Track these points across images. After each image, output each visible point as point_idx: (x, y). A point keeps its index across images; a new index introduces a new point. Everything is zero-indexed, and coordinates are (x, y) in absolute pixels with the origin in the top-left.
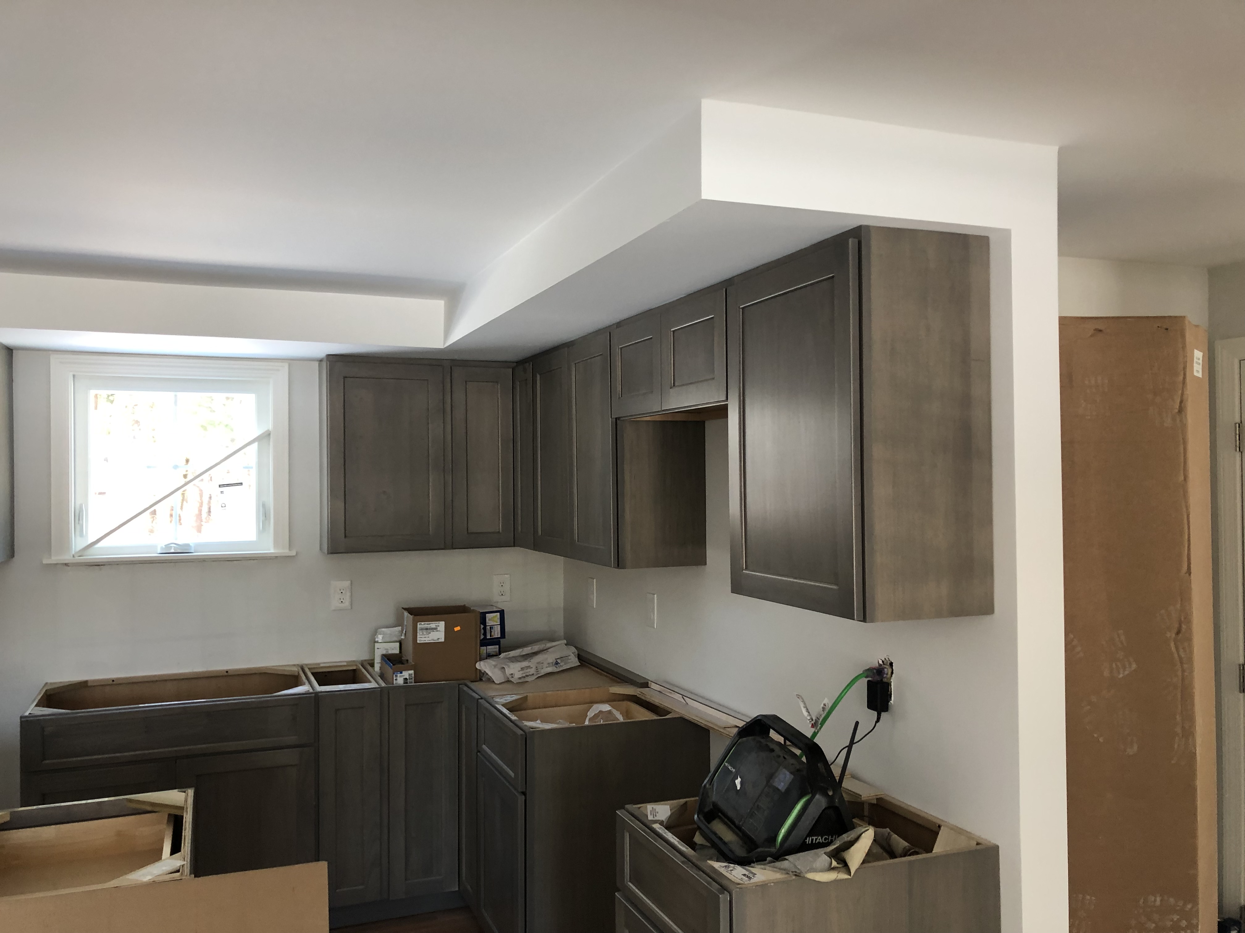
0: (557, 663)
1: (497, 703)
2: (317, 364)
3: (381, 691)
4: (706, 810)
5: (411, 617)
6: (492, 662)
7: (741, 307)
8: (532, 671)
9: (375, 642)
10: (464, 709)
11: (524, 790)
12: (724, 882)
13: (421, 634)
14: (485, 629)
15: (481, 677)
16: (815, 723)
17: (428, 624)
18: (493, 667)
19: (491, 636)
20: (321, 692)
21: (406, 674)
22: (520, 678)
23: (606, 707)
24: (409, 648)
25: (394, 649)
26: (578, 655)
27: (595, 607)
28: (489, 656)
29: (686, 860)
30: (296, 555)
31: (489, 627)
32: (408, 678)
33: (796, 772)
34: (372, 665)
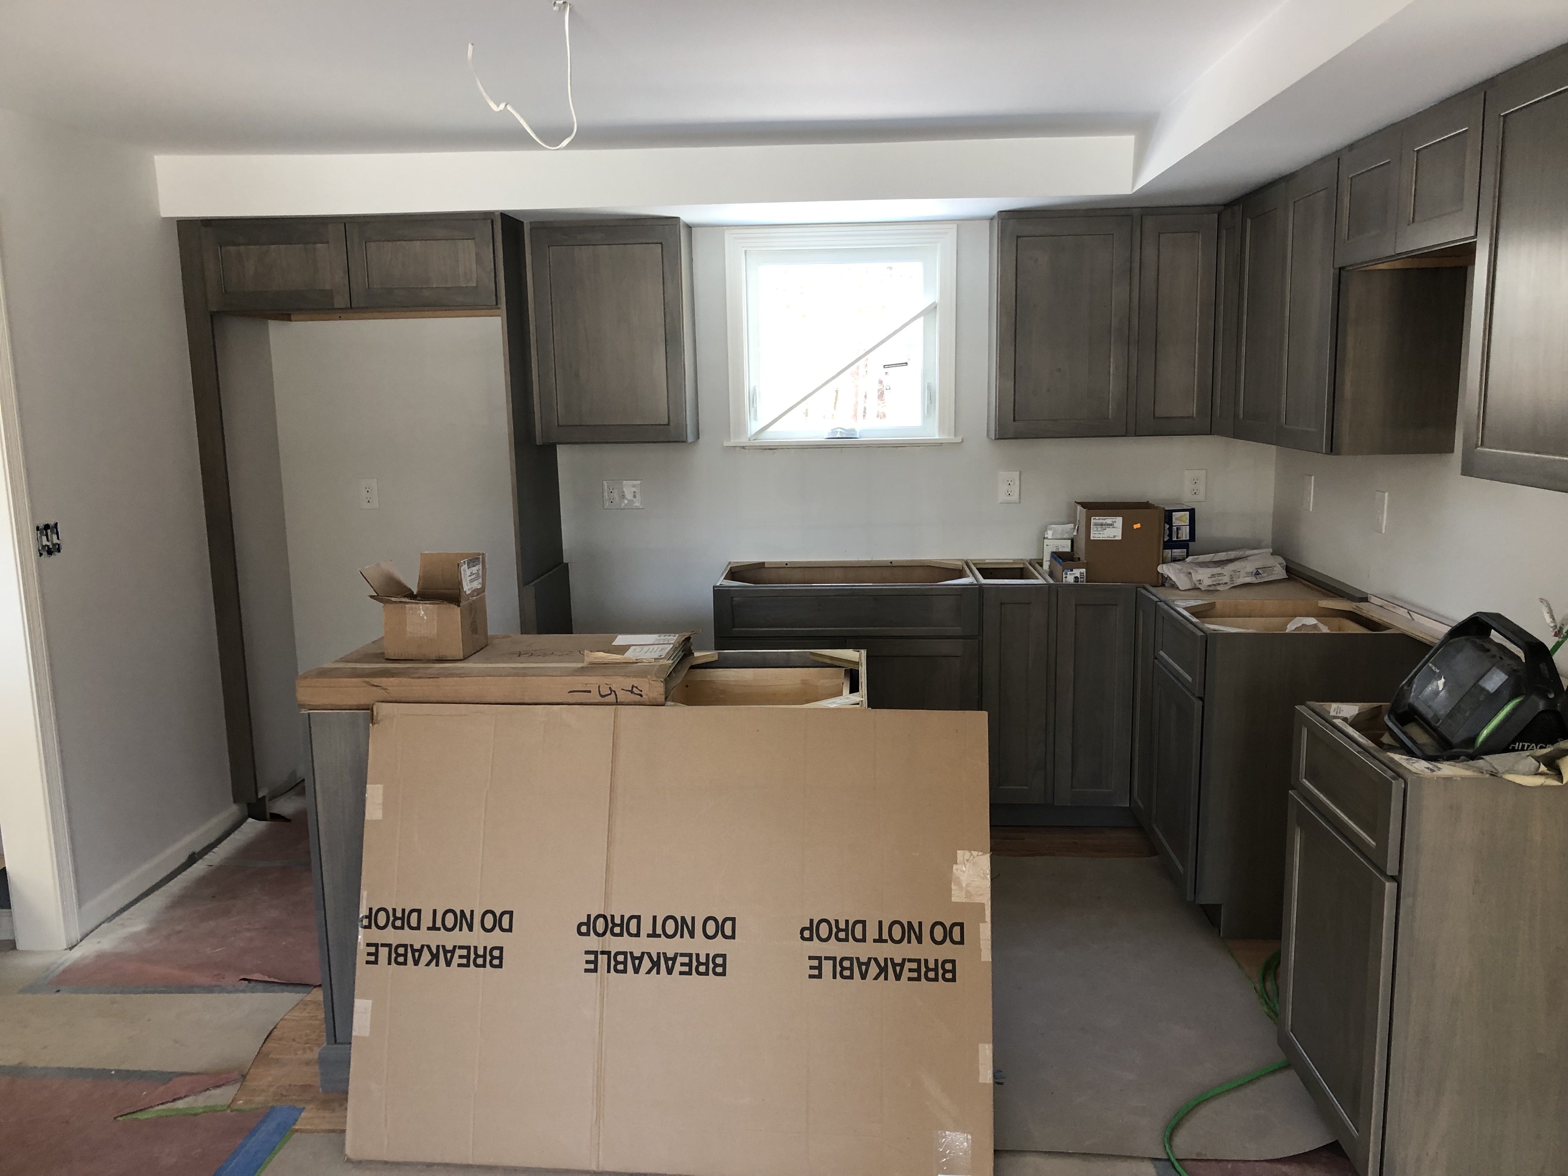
0: (1257, 574)
1: (1179, 606)
2: (987, 223)
3: (1049, 587)
4: (1400, 711)
5: (1085, 510)
6: (1177, 566)
7: (1502, 114)
8: (1226, 579)
9: (1044, 538)
10: (1141, 614)
11: (1202, 696)
12: (1401, 771)
13: (1095, 529)
14: (1170, 529)
15: (1163, 582)
16: (1559, 631)
17: (1103, 519)
18: (1178, 571)
19: (1177, 538)
20: (985, 584)
21: (1077, 572)
22: (1210, 586)
23: (1312, 621)
24: (1081, 544)
25: (1065, 546)
26: (1286, 566)
27: (1311, 510)
28: (1174, 560)
29: (1362, 750)
30: (962, 441)
31: (1175, 527)
32: (1079, 576)
33: (1511, 673)
34: (1041, 565)
